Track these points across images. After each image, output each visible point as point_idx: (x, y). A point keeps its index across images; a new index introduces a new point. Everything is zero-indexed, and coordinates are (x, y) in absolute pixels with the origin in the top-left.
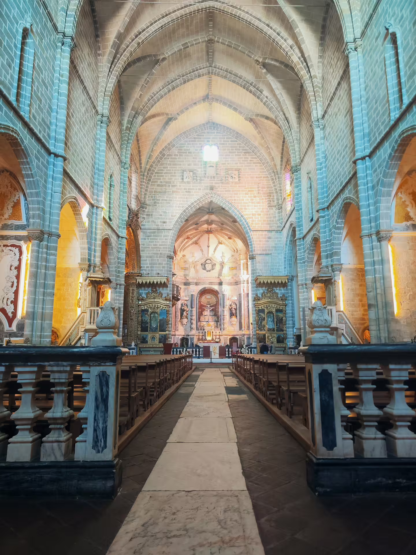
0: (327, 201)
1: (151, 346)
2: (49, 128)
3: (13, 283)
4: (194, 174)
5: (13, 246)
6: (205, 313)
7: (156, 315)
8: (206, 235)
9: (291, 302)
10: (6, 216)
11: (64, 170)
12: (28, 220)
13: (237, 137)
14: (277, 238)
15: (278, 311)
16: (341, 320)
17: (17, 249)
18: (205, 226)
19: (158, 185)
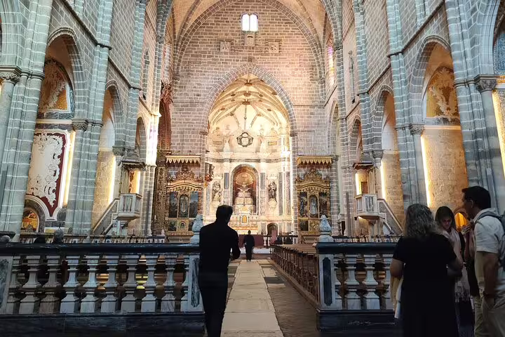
0: (367, 86)
1: (180, 234)
2: (96, 20)
3: (56, 171)
4: (232, 44)
5: (57, 134)
6: (240, 194)
7: (187, 198)
8: (243, 107)
9: (335, 184)
10: (51, 105)
11: (109, 60)
12: (73, 109)
13: (277, 7)
14: (320, 114)
15: (321, 194)
16: (382, 209)
17: (61, 138)
18: (243, 97)
19: (192, 56)
